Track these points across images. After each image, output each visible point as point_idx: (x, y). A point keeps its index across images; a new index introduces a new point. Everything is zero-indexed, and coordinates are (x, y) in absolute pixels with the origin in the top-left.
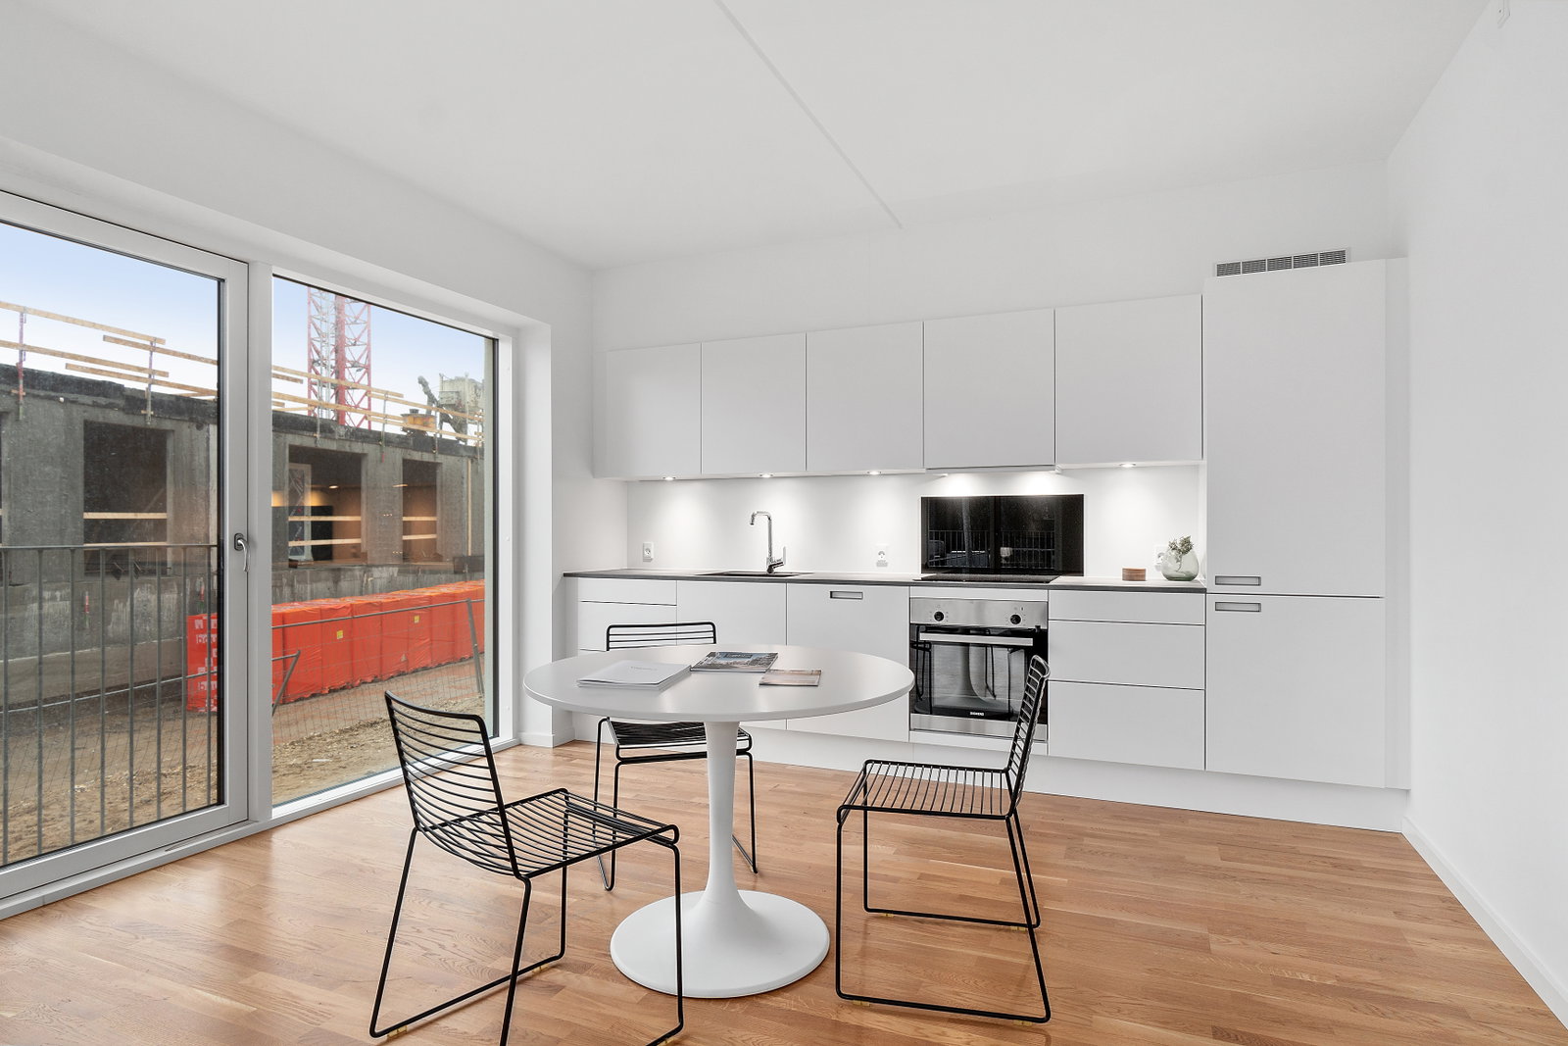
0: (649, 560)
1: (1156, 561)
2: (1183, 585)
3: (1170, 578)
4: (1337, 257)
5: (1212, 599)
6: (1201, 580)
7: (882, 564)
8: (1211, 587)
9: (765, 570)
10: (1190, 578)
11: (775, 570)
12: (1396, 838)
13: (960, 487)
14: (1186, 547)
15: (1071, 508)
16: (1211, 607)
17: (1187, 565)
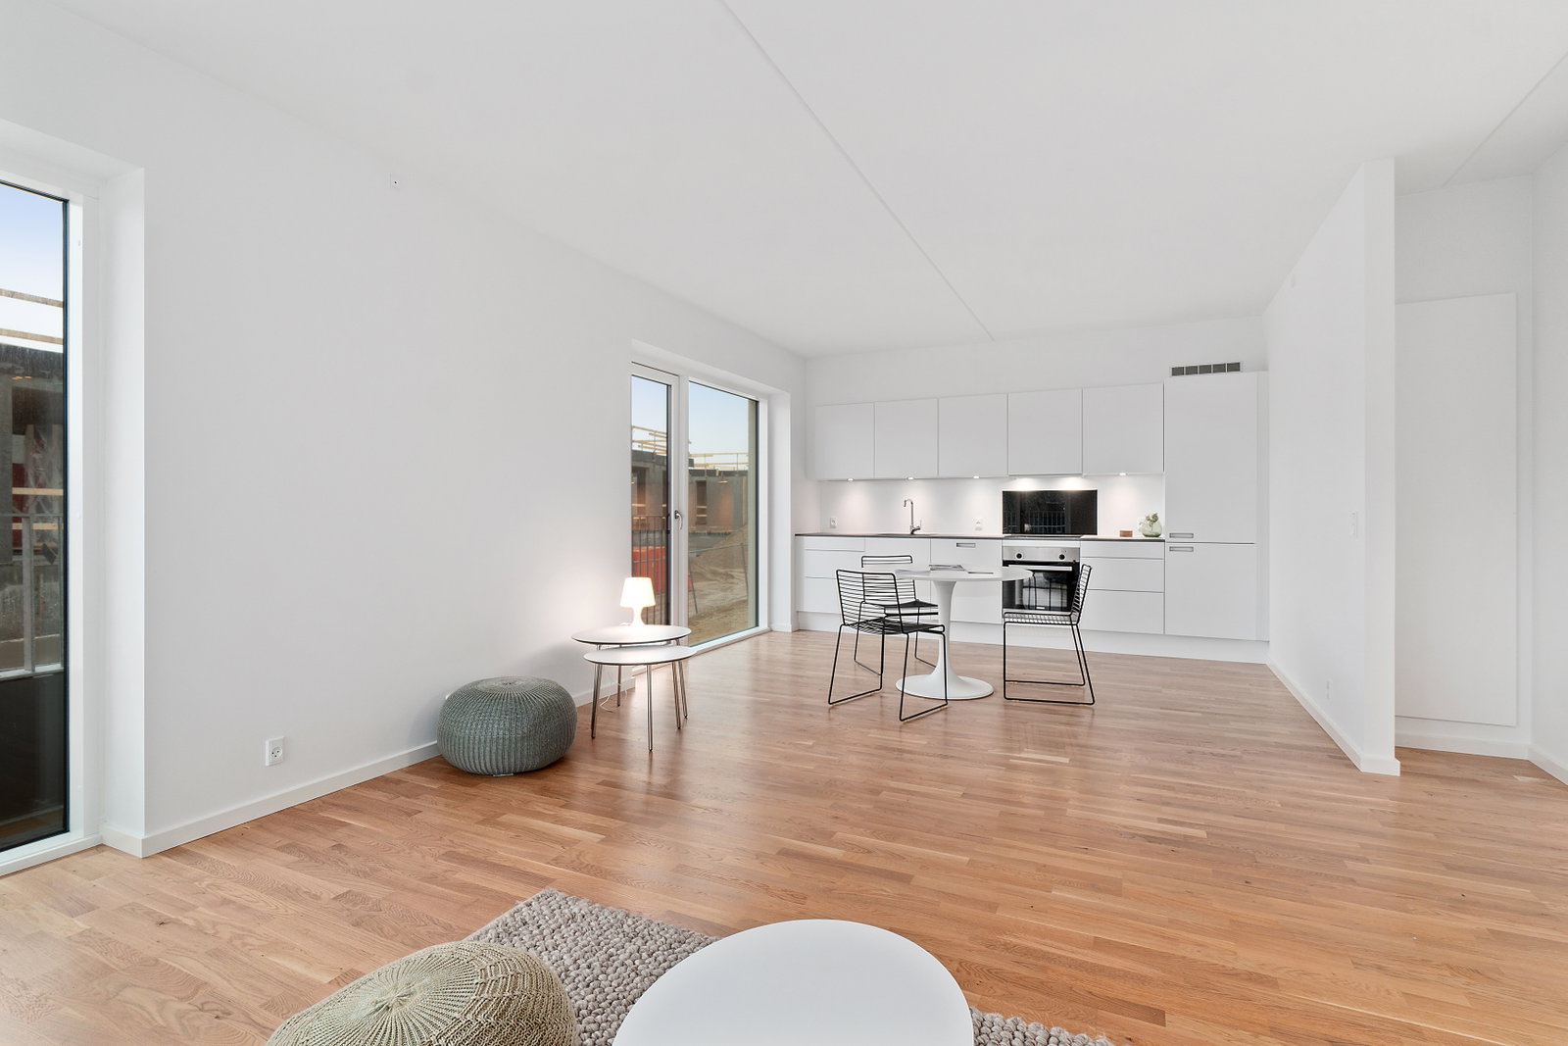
0: (834, 527)
1: (1139, 527)
2: (1155, 538)
3: (1146, 536)
4: (1235, 367)
5: (1168, 545)
6: (1162, 537)
7: (978, 529)
8: (1168, 539)
9: (909, 533)
10: (1157, 536)
11: (915, 533)
12: (1263, 666)
13: (1025, 486)
14: (1155, 518)
15: (1090, 498)
16: (1167, 549)
17: (1156, 529)
